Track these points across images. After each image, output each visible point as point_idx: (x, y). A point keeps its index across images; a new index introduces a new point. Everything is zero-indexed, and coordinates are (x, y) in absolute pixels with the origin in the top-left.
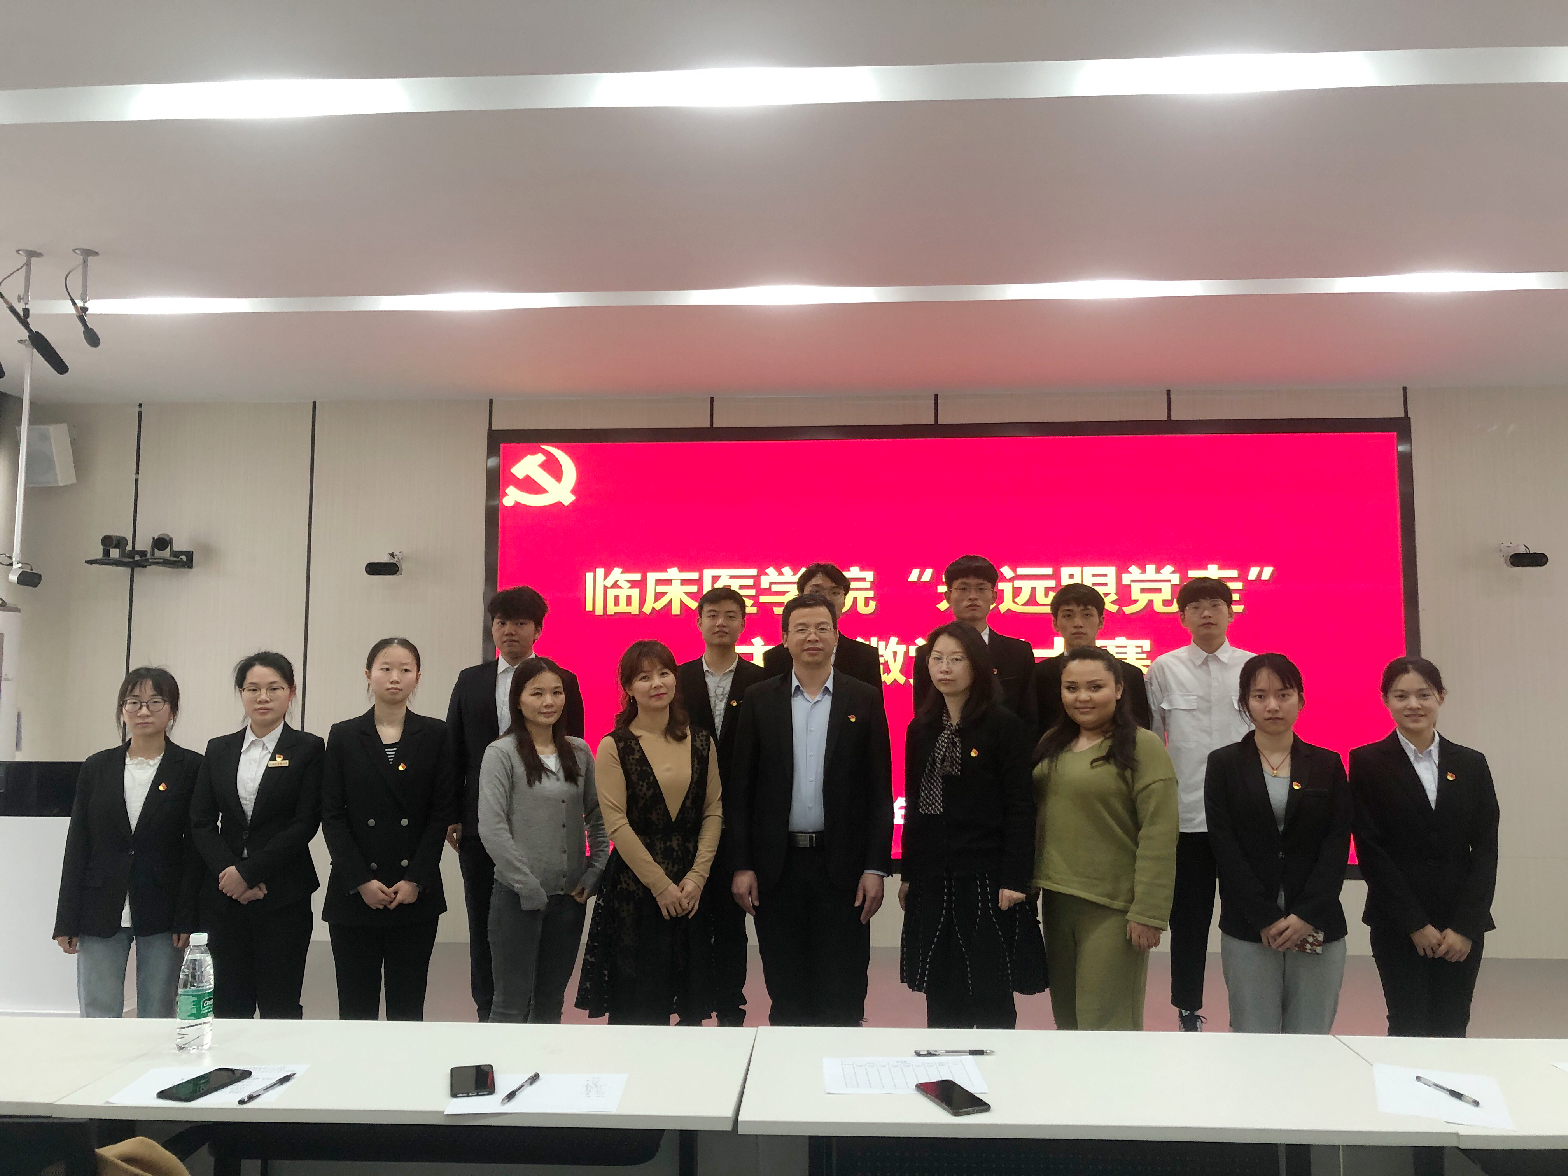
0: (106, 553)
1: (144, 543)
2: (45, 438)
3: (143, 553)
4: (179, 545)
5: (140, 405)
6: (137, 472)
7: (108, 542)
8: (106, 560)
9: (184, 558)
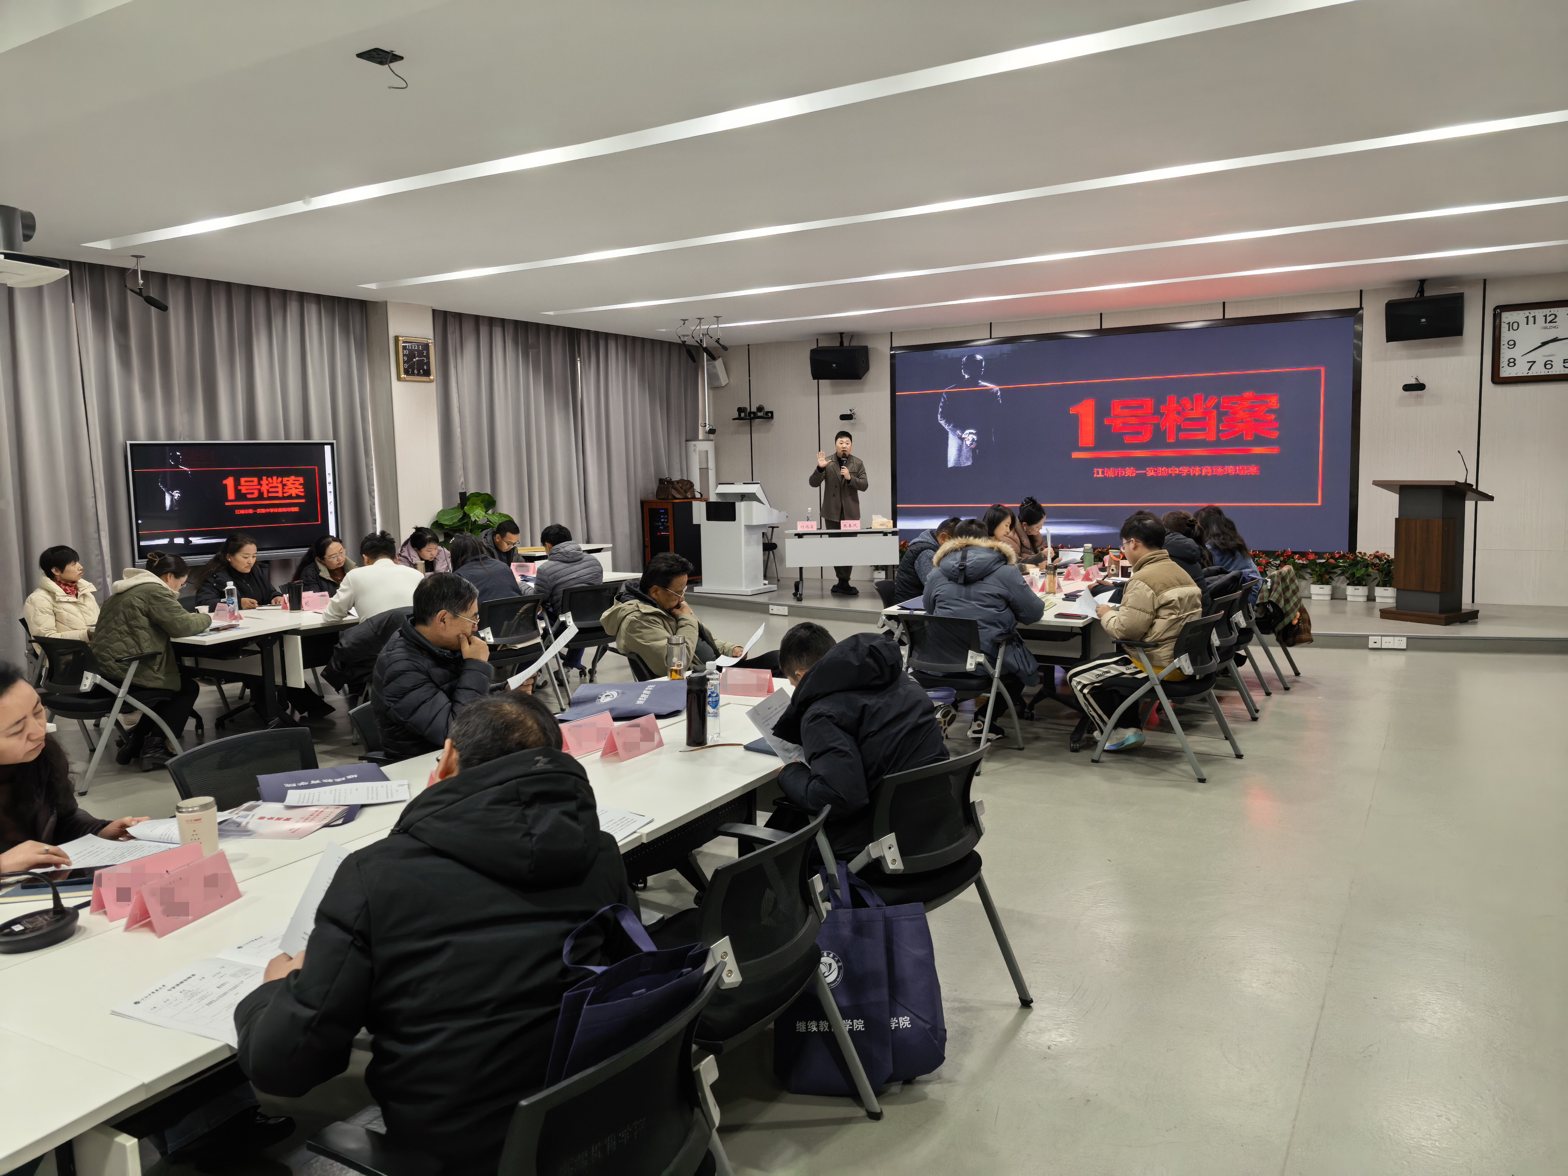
0: (740, 415)
1: (754, 409)
2: (714, 367)
3: (754, 413)
4: (767, 409)
5: (749, 345)
6: (749, 377)
7: (740, 410)
8: (739, 418)
9: (770, 414)
